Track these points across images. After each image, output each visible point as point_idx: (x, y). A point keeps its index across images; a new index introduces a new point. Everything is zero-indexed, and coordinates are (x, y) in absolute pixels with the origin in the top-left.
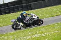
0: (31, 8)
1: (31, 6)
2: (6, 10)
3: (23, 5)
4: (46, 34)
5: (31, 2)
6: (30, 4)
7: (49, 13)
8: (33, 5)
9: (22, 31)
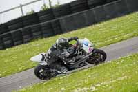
0: (61, 29)
1: (59, 25)
2: (4, 39)
3: (42, 24)
4: (98, 85)
5: (59, 16)
6: (58, 20)
7: (101, 37)
8: (64, 21)
9: (46, 85)
